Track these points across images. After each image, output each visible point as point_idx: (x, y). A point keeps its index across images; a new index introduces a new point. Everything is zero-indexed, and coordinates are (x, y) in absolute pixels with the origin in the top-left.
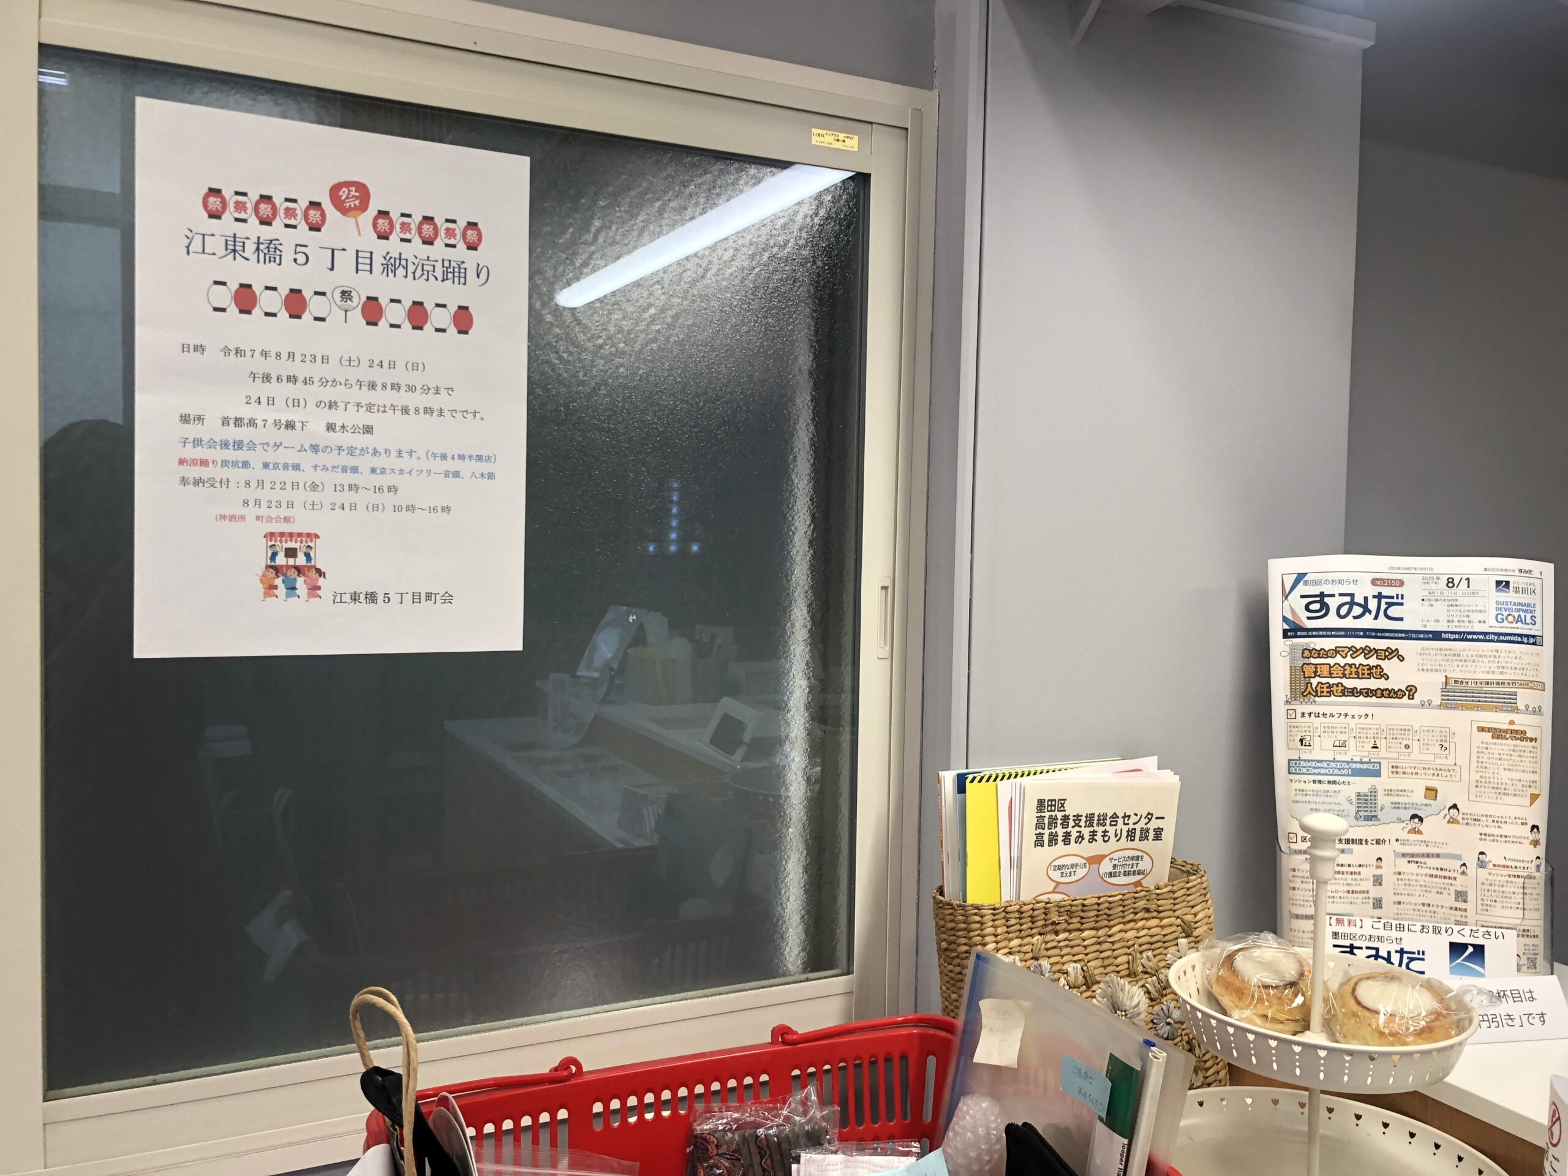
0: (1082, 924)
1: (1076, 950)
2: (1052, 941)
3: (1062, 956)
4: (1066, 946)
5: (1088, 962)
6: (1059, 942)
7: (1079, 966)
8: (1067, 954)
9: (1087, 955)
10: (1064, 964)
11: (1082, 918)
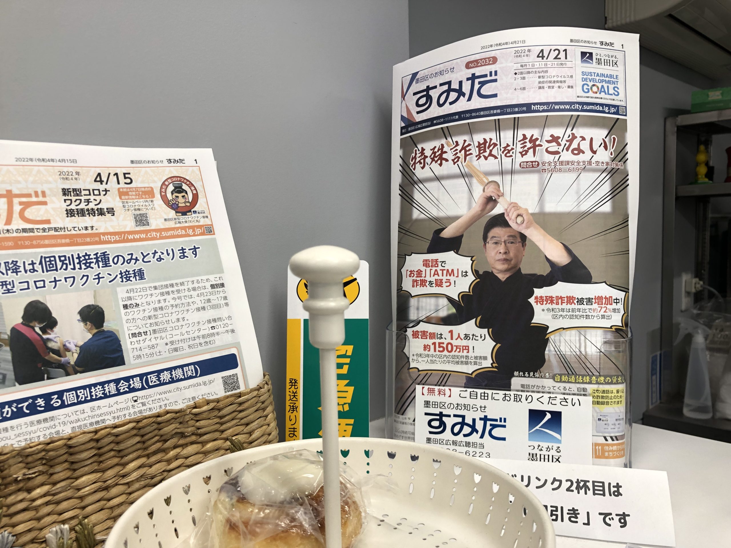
0: (75, 470)
1: (64, 505)
2: (21, 501)
3: (39, 519)
4: (47, 504)
5: (86, 517)
6: (34, 500)
7: (67, 526)
8: (49, 514)
9: (83, 508)
10: (41, 529)
11: (73, 463)
